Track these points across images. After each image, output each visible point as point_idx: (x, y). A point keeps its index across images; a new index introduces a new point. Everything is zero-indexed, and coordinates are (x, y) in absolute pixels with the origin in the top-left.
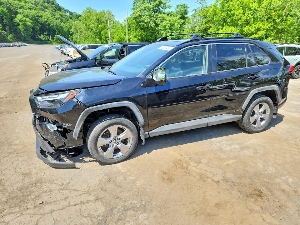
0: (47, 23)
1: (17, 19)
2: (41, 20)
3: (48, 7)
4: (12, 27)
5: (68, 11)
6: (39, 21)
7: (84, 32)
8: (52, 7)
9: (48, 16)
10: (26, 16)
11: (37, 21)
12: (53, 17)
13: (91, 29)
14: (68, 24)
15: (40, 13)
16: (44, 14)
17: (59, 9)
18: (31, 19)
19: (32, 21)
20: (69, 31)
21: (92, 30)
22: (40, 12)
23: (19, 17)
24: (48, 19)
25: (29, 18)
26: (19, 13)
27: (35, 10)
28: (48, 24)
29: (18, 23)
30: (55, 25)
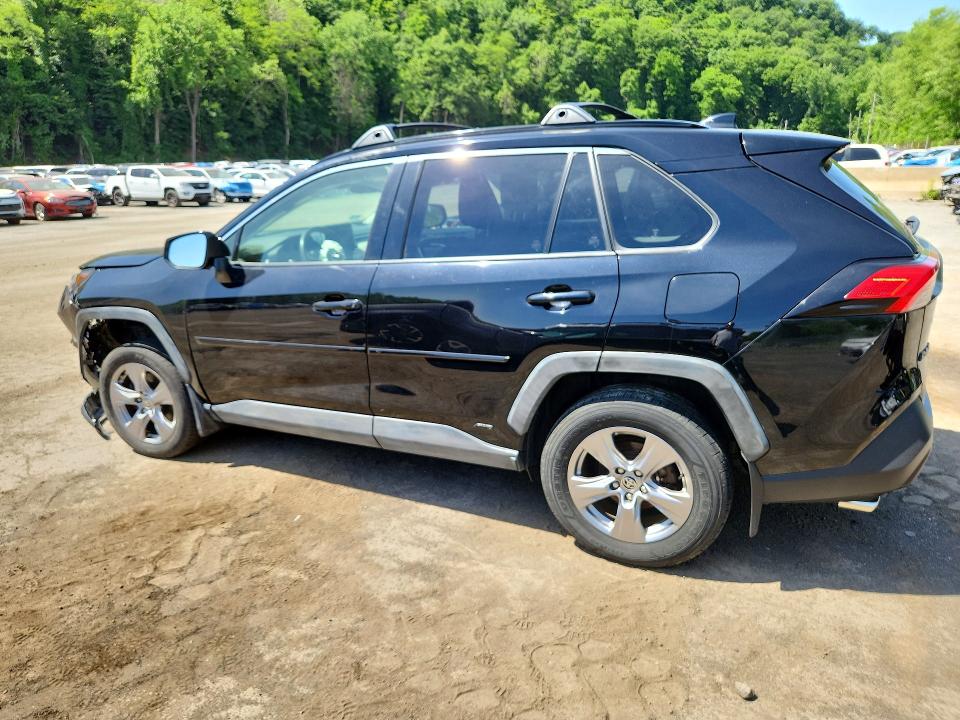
0: (785, 83)
1: (698, 85)
2: (769, 75)
3: (805, 29)
4: (683, 107)
5: (873, 32)
6: (762, 81)
7: (903, 100)
8: (818, 27)
9: (795, 59)
10: (727, 69)
11: (757, 79)
12: (810, 62)
13: (927, 86)
14: (856, 78)
15: (773, 52)
16: (785, 56)
17: (842, 27)
18: (738, 77)
19: (739, 83)
20: (853, 101)
21: (931, 88)
22: (774, 48)
23: (710, 73)
24: (792, 69)
25: (735, 74)
26: (710, 63)
27: (759, 45)
28: (790, 84)
29: (699, 94)
30: (809, 84)
